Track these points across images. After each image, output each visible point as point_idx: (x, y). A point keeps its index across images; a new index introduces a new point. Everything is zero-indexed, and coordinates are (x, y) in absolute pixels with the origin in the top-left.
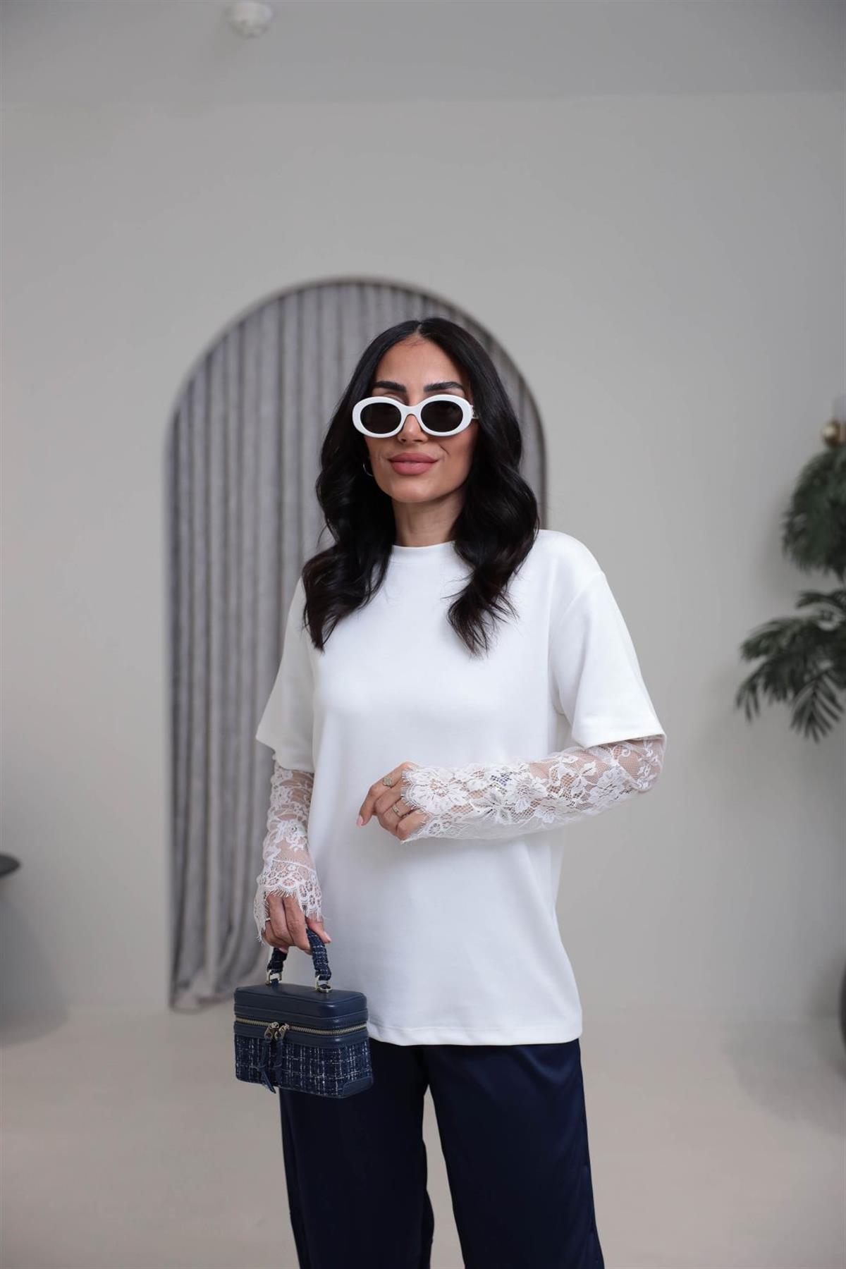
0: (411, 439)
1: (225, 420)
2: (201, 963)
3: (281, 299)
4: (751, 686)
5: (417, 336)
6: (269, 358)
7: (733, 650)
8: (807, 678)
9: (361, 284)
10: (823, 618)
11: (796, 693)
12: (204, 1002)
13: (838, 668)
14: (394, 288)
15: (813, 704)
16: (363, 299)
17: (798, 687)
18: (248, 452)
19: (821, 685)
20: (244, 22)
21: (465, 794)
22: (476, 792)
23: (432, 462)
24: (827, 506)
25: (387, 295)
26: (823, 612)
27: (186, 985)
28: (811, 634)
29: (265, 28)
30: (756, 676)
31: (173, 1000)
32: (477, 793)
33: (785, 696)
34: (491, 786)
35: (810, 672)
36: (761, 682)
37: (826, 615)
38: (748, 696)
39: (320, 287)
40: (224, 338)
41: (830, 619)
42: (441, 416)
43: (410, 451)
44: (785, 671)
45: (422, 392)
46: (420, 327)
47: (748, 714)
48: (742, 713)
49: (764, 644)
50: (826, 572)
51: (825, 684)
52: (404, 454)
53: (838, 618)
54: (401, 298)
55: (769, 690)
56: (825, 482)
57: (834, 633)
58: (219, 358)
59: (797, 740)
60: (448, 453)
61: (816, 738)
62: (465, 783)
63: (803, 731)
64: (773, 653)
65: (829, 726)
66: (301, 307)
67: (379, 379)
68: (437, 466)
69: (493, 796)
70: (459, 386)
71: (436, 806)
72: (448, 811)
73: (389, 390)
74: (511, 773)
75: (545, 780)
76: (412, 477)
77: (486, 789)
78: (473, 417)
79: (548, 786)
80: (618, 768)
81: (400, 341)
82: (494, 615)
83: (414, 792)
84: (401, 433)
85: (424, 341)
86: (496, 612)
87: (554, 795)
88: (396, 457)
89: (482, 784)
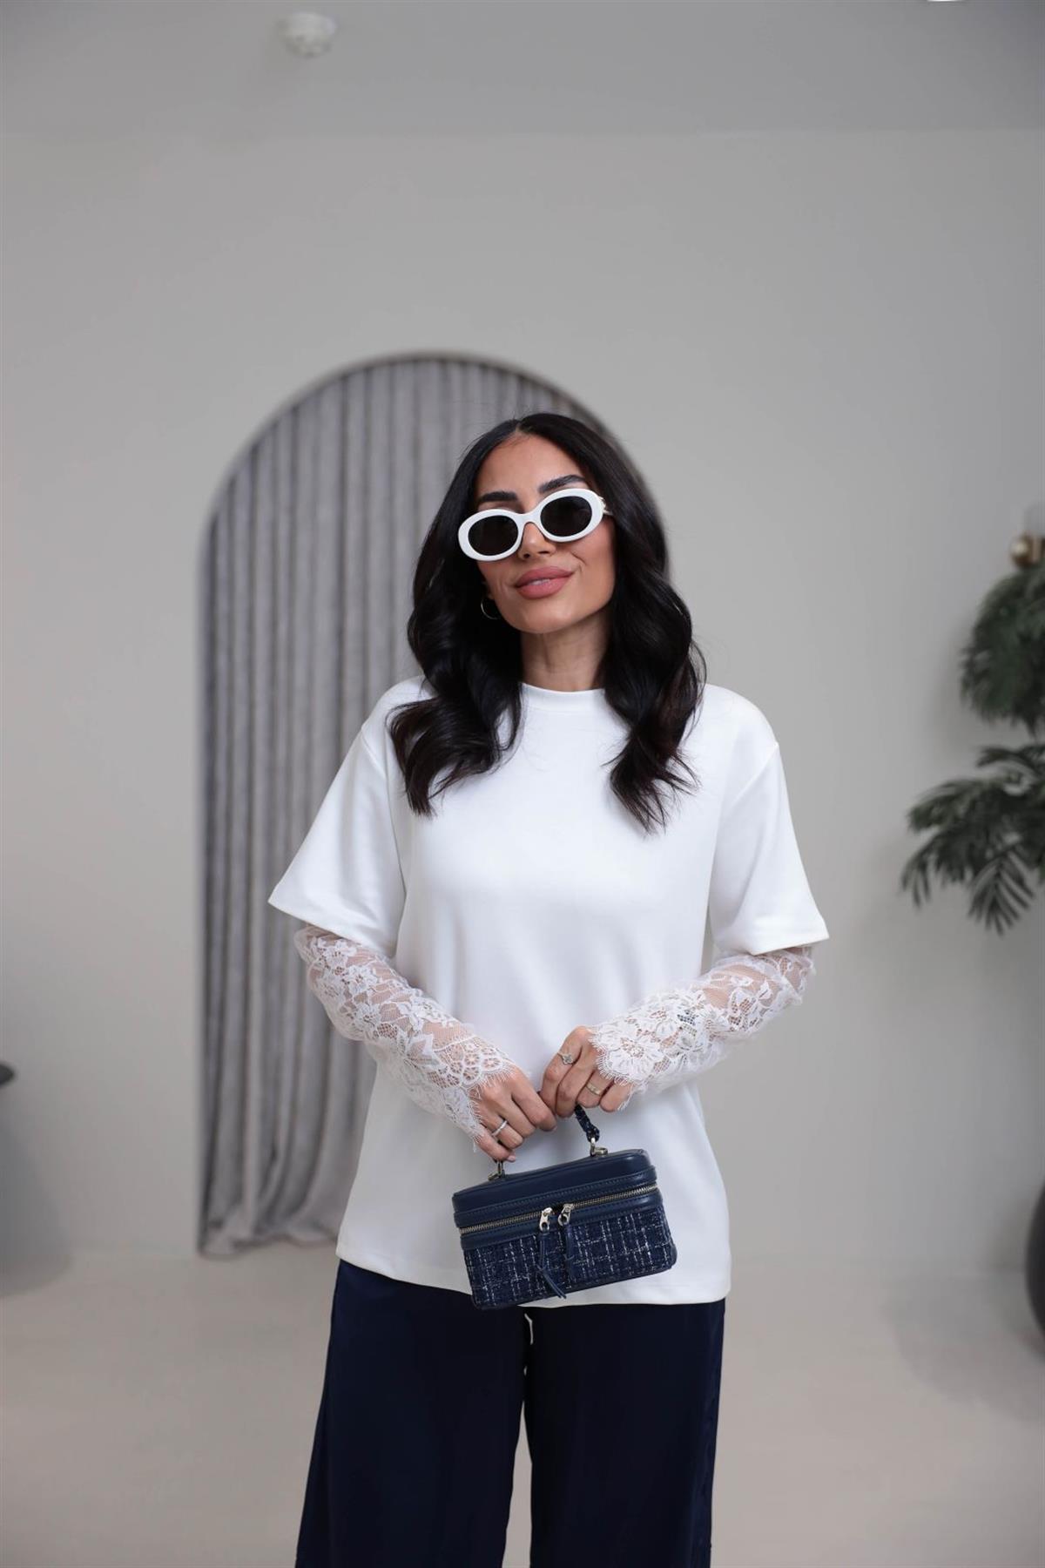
0: (534, 551)
1: (274, 526)
2: (237, 1197)
3: (343, 379)
4: (920, 863)
5: (517, 433)
6: (329, 450)
7: (899, 819)
8: (989, 854)
9: (443, 361)
10: (1009, 781)
11: (976, 873)
12: (241, 1246)
13: (1028, 843)
14: (485, 367)
15: (996, 887)
16: (446, 379)
17: (978, 865)
18: (302, 565)
19: (1006, 864)
20: (301, 39)
21: (657, 1045)
22: (668, 1039)
23: (567, 575)
24: (1015, 640)
25: (474, 375)
26: (1010, 772)
27: (219, 1224)
28: (995, 800)
29: (327, 47)
30: (927, 850)
31: (203, 1243)
32: (669, 1042)
33: (962, 877)
34: (681, 1028)
35: (993, 847)
36: (932, 858)
37: (1014, 777)
38: (916, 875)
39: (392, 364)
40: (273, 427)
41: (1018, 782)
42: (565, 517)
43: (536, 567)
44: (961, 848)
45: (537, 494)
46: (519, 425)
47: (917, 899)
48: (908, 896)
49: (936, 812)
50: (1013, 724)
51: (1012, 865)
52: (530, 572)
53: (1027, 781)
54: (492, 379)
55: (943, 869)
56: (1013, 612)
57: (1023, 798)
58: (267, 451)
59: (976, 931)
60: (583, 561)
61: (1000, 930)
62: (653, 1032)
63: (983, 921)
64: (948, 822)
65: (1015, 914)
66: (368, 388)
67: (482, 493)
68: (574, 580)
69: (684, 1039)
70: (580, 479)
71: (639, 1070)
72: (652, 1071)
73: (498, 503)
74: (694, 1008)
75: (723, 1010)
76: (546, 600)
77: (677, 1034)
78: (605, 512)
79: (728, 1016)
80: (787, 986)
81: (498, 444)
82: (673, 785)
83: (611, 1060)
84: (522, 549)
85: (527, 437)
86: (675, 782)
87: (734, 1026)
88: (520, 579)
89: (671, 1028)
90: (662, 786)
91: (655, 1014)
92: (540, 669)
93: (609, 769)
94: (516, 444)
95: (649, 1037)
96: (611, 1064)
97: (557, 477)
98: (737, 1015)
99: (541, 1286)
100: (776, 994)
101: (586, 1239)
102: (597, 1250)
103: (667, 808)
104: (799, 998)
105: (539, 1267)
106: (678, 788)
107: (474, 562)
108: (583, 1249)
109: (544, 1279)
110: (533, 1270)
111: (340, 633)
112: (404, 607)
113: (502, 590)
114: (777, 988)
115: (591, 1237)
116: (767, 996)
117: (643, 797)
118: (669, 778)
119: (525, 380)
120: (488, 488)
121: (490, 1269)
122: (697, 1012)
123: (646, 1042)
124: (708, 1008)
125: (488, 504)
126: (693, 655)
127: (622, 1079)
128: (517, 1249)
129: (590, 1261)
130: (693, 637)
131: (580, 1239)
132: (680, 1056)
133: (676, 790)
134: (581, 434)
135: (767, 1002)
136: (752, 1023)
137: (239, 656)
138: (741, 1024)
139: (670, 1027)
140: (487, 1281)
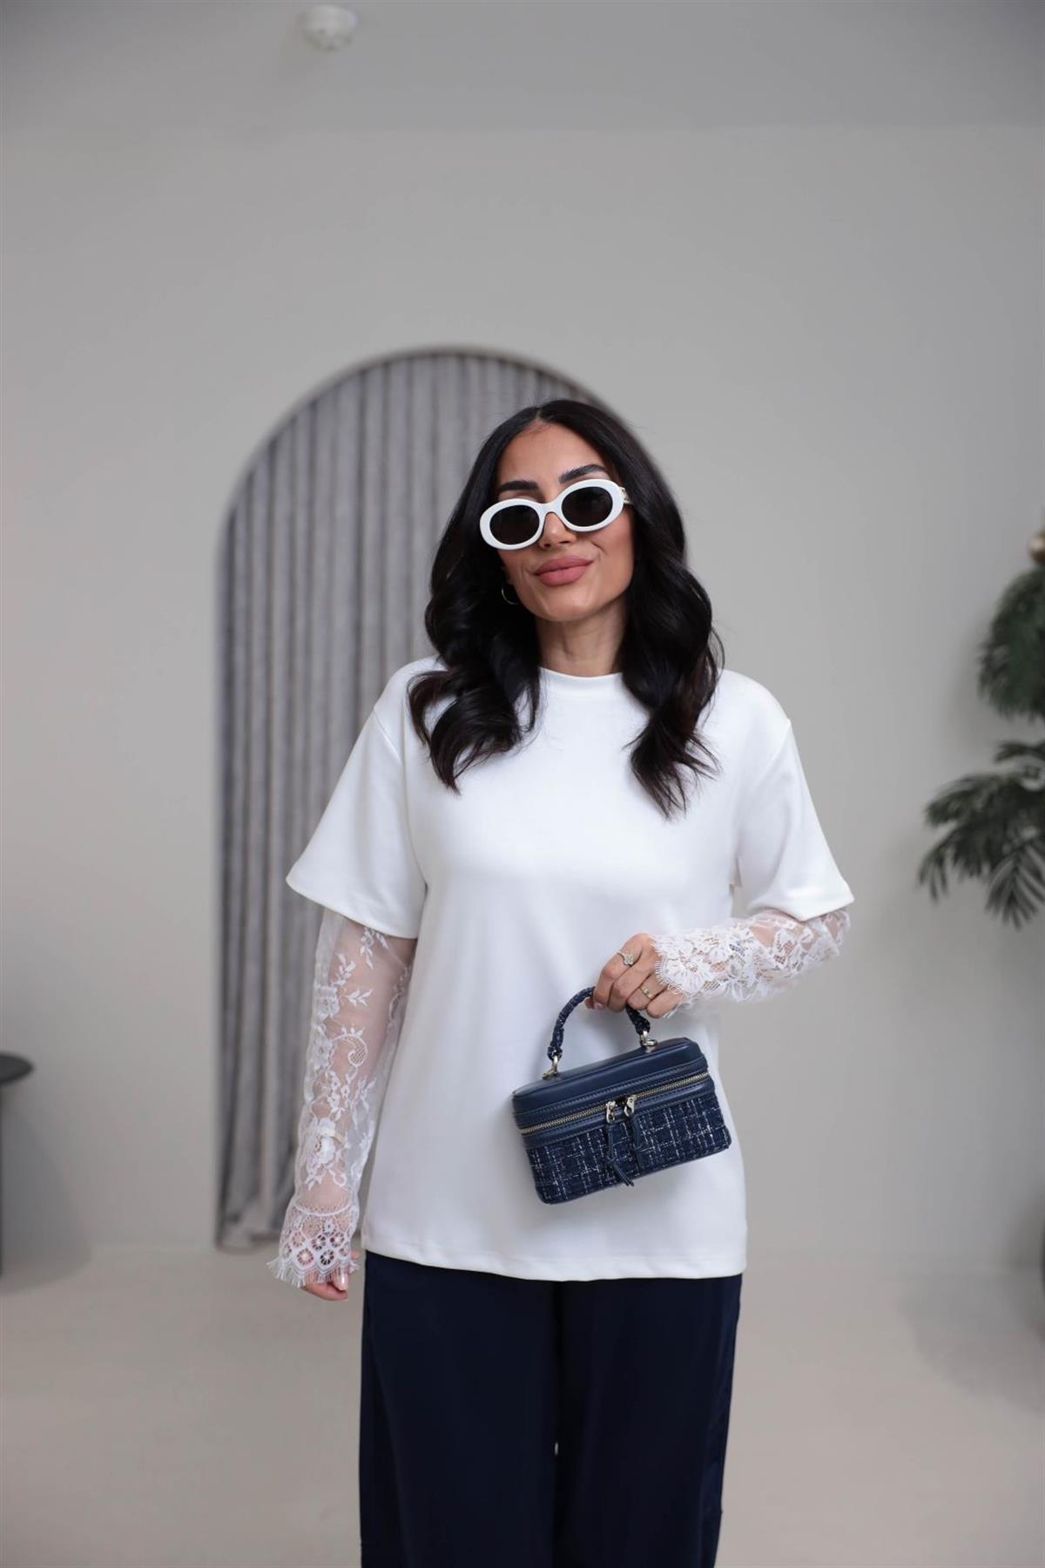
0: (554, 541)
1: (292, 520)
2: (255, 1191)
3: (362, 373)
4: (937, 857)
5: (538, 422)
6: (348, 446)
7: (914, 814)
8: (1006, 849)
9: (462, 356)
10: (1027, 775)
11: (994, 867)
12: (260, 1239)
14: (503, 362)
15: (1014, 880)
16: (464, 374)
17: (995, 859)
18: (320, 561)
19: (1024, 858)
20: (322, 32)
21: (708, 967)
22: (719, 964)
23: (587, 564)
24: (1034, 636)
25: (493, 370)
26: (1027, 766)
27: (236, 1218)
28: (1012, 794)
29: (347, 39)
30: (944, 845)
31: (220, 1237)
32: (718, 966)
33: (979, 871)
34: (731, 956)
35: (1010, 841)
36: (949, 853)
37: (1032, 772)
38: (933, 871)
39: (411, 359)
40: (292, 422)
41: (1036, 776)
42: (586, 507)
43: (556, 556)
44: (980, 840)
45: (559, 483)
46: (539, 413)
47: (934, 893)
48: (925, 891)
49: (954, 806)
50: (1032, 719)
51: (1029, 856)
52: (550, 561)
54: (510, 374)
55: (961, 862)
56: (1031, 607)
57: (1041, 792)
58: (285, 445)
59: (994, 924)
60: (602, 549)
61: (1017, 923)
62: (707, 954)
63: (1001, 915)
64: (966, 816)
65: (1033, 908)
66: (386, 382)
67: (504, 481)
68: (593, 568)
69: (733, 968)
70: (601, 469)
71: (691, 983)
72: (702, 988)
73: (519, 491)
74: (744, 941)
75: (770, 948)
76: (565, 587)
77: (728, 961)
78: (627, 502)
79: (773, 955)
80: (826, 934)
81: (519, 432)
82: (694, 769)
83: (668, 967)
84: (543, 537)
85: (548, 426)
86: (696, 766)
87: (781, 966)
88: (542, 567)
89: (724, 955)
90: (685, 770)
91: (708, 940)
92: (558, 655)
93: (629, 751)
94: (537, 432)
95: (702, 958)
96: (667, 971)
97: (578, 466)
98: (783, 954)
99: (611, 1176)
100: (816, 940)
101: (650, 1127)
102: (662, 1137)
103: (688, 794)
104: (836, 950)
105: (608, 1158)
106: (701, 773)
107: (495, 550)
108: (648, 1137)
109: (613, 1169)
110: (602, 1162)
111: (357, 628)
112: (422, 596)
113: (523, 576)
114: (817, 935)
115: (655, 1125)
116: (808, 941)
117: (665, 782)
118: (690, 762)
119: (543, 375)
120: (510, 476)
121: (559, 1165)
122: (747, 945)
123: (697, 961)
124: (757, 944)
125: (508, 493)
126: (712, 642)
127: (674, 988)
128: (585, 1143)
129: (656, 1148)
130: (714, 624)
131: (645, 1128)
132: (727, 982)
133: (699, 775)
134: (602, 422)
135: (807, 946)
136: (794, 965)
137: (257, 651)
138: (786, 963)
139: (723, 953)
140: (557, 1176)
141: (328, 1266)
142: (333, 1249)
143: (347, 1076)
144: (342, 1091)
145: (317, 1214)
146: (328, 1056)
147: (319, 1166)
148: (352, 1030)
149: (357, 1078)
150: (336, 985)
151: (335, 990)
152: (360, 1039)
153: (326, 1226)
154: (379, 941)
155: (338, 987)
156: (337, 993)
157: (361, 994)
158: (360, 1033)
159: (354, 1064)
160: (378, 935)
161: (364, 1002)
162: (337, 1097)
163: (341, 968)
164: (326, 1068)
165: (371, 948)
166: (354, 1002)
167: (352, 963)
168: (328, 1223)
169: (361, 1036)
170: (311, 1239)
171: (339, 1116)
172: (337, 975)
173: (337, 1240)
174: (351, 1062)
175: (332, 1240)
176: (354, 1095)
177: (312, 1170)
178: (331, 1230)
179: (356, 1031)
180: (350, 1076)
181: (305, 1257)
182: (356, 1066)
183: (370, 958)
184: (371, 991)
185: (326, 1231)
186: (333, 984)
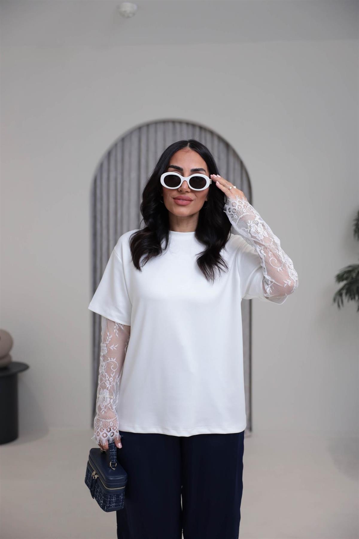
0: (184, 191)
1: (116, 179)
3: (140, 128)
4: (340, 293)
5: (188, 148)
6: (135, 153)
7: (332, 278)
9: (174, 122)
14: (188, 124)
16: (174, 128)
18: (126, 193)
20: (125, 11)
25: (184, 126)
29: (134, 14)
30: (342, 289)
33: (354, 298)
36: (344, 292)
38: (338, 298)
39: (156, 123)
40: (116, 145)
42: (197, 182)
43: (183, 196)
44: (355, 287)
45: (190, 170)
46: (189, 145)
47: (339, 306)
48: (336, 305)
49: (345, 276)
54: (190, 128)
55: (348, 295)
58: (113, 154)
60: (197, 198)
64: (349, 280)
66: (148, 132)
67: (171, 164)
68: (193, 202)
73: (176, 169)
76: (182, 206)
84: (180, 188)
94: (187, 152)
141: (113, 437)
142: (113, 431)
143: (111, 374)
144: (110, 379)
145: (107, 420)
146: (104, 368)
147: (105, 406)
148: (112, 359)
149: (115, 375)
150: (106, 343)
151: (106, 345)
152: (115, 362)
153: (110, 424)
154: (120, 327)
155: (107, 344)
156: (106, 346)
157: (114, 346)
158: (115, 359)
159: (114, 370)
160: (120, 325)
161: (115, 349)
162: (108, 382)
163: (108, 337)
164: (104, 372)
165: (117, 330)
166: (112, 349)
167: (111, 335)
168: (111, 423)
169: (115, 361)
170: (106, 429)
171: (109, 388)
172: (106, 340)
173: (115, 428)
174: (112, 370)
175: (113, 428)
176: (115, 381)
177: (103, 407)
178: (112, 425)
179: (113, 359)
180: (112, 374)
181: (105, 435)
182: (114, 371)
183: (117, 333)
184: (118, 345)
185: (111, 426)
186: (105, 343)
